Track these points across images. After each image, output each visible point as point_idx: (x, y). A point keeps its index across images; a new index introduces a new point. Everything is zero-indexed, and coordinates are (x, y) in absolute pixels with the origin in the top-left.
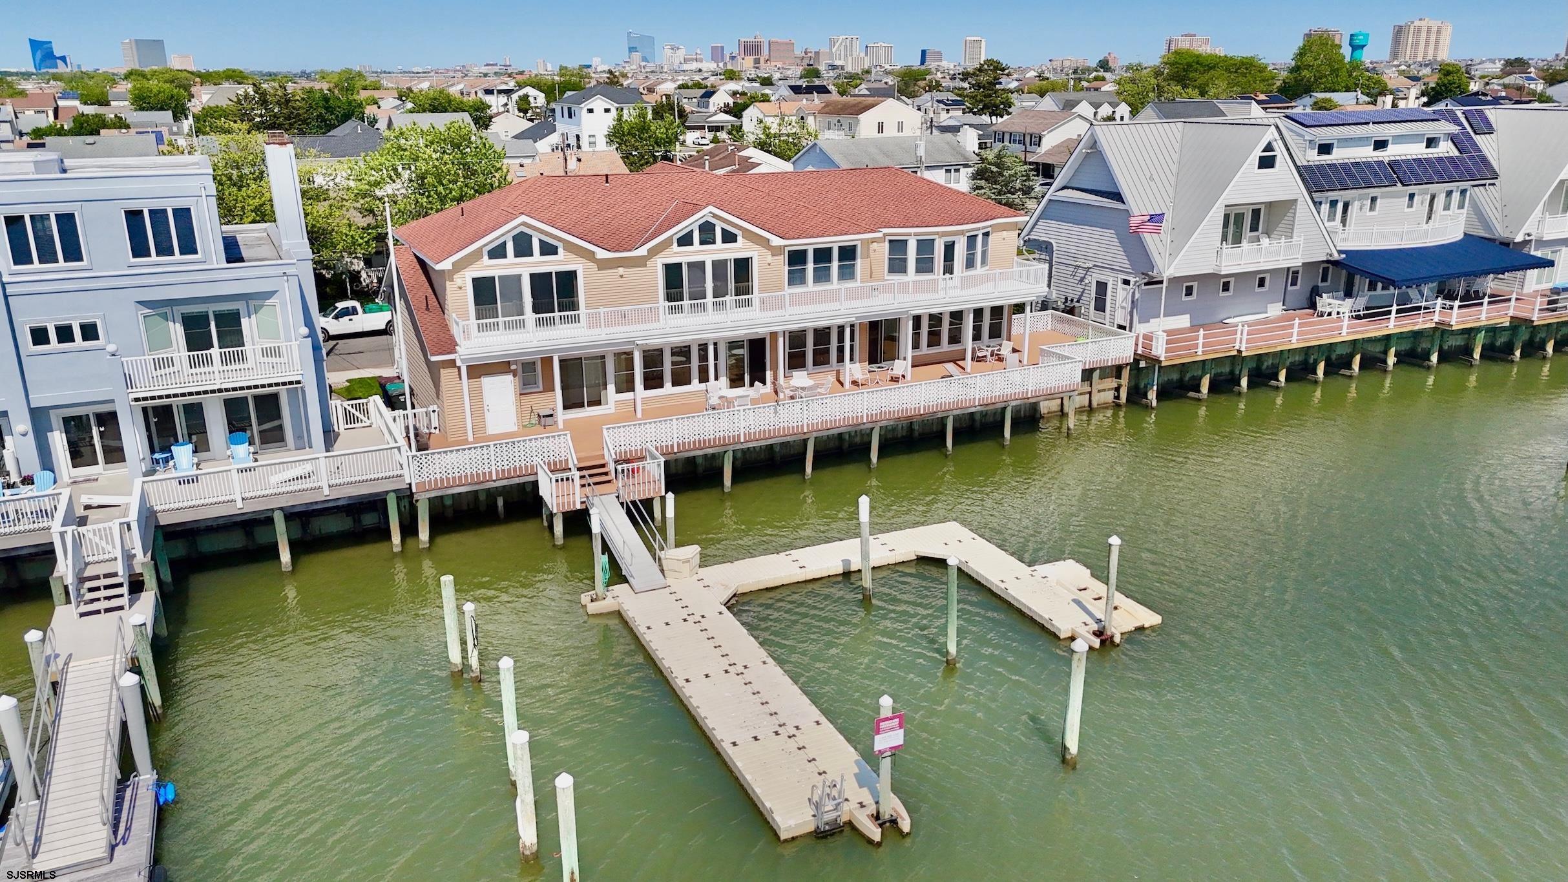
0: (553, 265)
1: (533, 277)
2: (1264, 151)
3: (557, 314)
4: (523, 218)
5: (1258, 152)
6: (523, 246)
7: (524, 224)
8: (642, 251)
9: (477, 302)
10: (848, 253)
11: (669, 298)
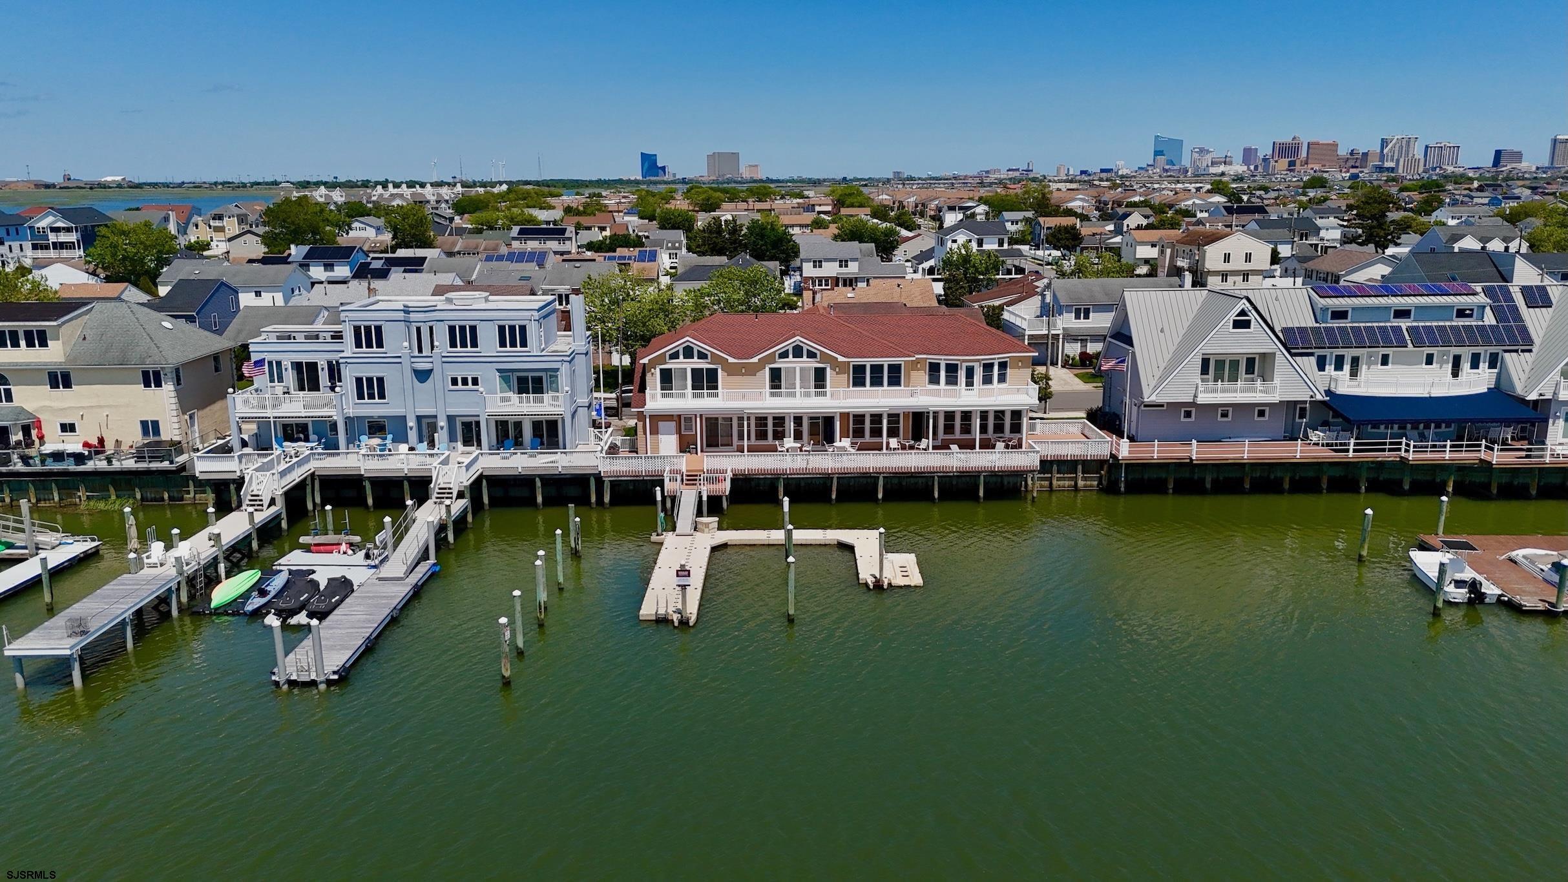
0: (703, 365)
1: (693, 370)
2: (1236, 316)
3: (705, 391)
4: (687, 338)
5: (1232, 316)
6: (688, 352)
7: (688, 341)
8: (755, 360)
9: (662, 381)
10: (895, 370)
11: (772, 387)
